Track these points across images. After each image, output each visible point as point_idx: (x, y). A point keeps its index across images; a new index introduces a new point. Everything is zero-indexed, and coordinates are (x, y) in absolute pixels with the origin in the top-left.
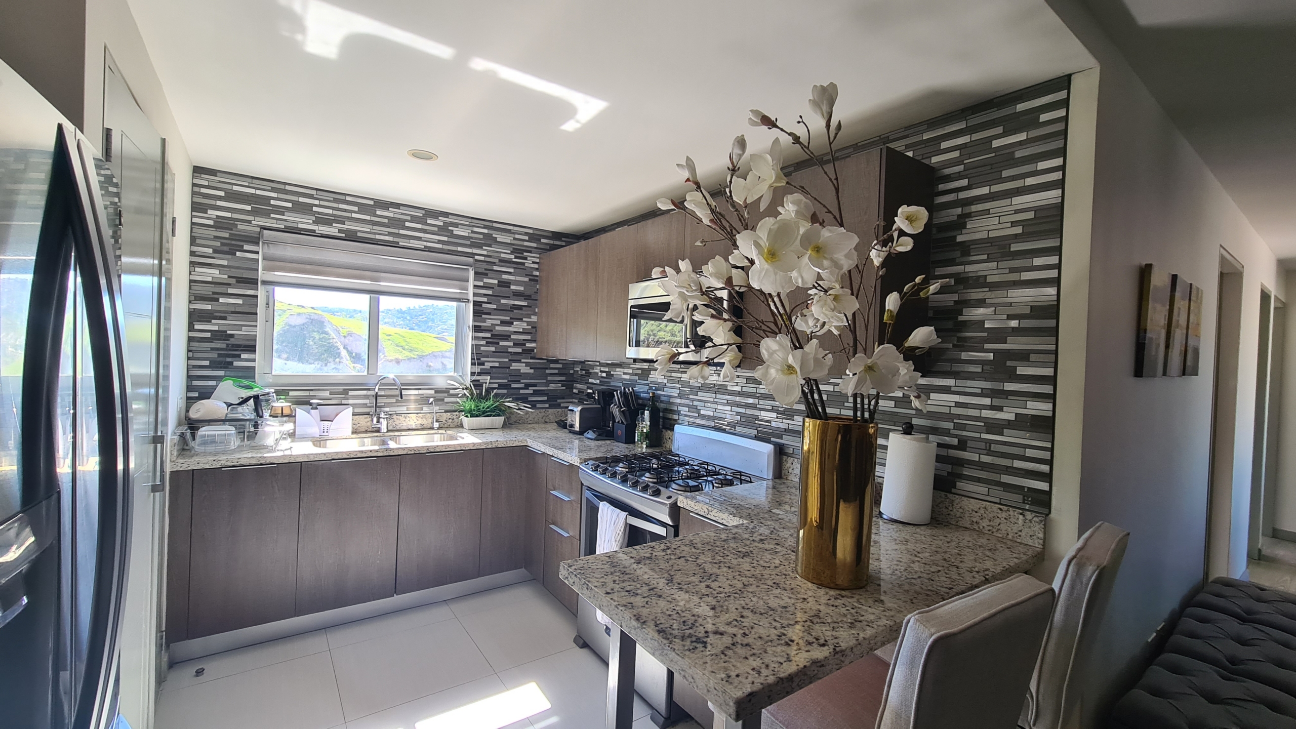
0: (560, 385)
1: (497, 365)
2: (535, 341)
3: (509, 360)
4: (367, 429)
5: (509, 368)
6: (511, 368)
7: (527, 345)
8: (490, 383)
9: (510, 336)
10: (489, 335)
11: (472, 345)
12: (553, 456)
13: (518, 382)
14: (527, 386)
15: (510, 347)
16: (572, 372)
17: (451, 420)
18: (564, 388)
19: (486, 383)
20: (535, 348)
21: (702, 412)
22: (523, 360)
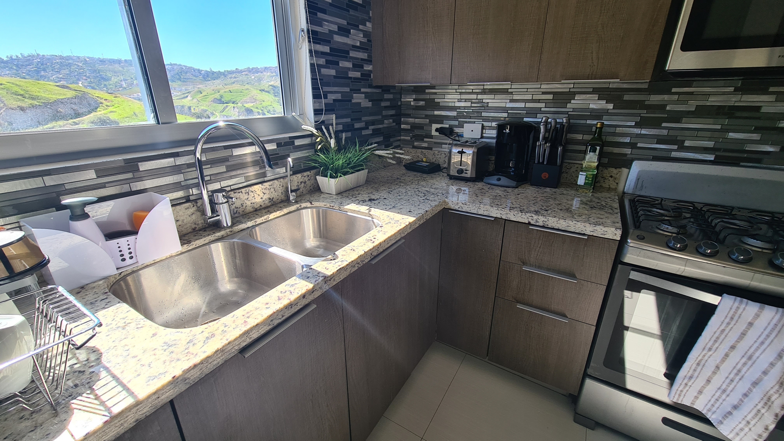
0: (391, 120)
1: (339, 96)
2: (371, 61)
3: (351, 90)
4: (194, 226)
5: (351, 101)
6: (353, 101)
7: (365, 68)
8: (336, 124)
9: (348, 53)
10: (327, 49)
11: (312, 65)
12: (529, 224)
13: (359, 120)
14: (368, 124)
15: (349, 69)
16: (399, 104)
17: (303, 184)
18: (394, 124)
19: (332, 125)
20: (370, 71)
21: (687, 143)
22: (363, 90)
